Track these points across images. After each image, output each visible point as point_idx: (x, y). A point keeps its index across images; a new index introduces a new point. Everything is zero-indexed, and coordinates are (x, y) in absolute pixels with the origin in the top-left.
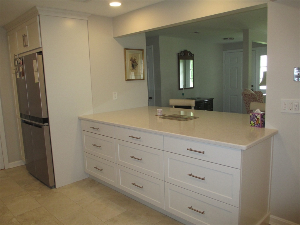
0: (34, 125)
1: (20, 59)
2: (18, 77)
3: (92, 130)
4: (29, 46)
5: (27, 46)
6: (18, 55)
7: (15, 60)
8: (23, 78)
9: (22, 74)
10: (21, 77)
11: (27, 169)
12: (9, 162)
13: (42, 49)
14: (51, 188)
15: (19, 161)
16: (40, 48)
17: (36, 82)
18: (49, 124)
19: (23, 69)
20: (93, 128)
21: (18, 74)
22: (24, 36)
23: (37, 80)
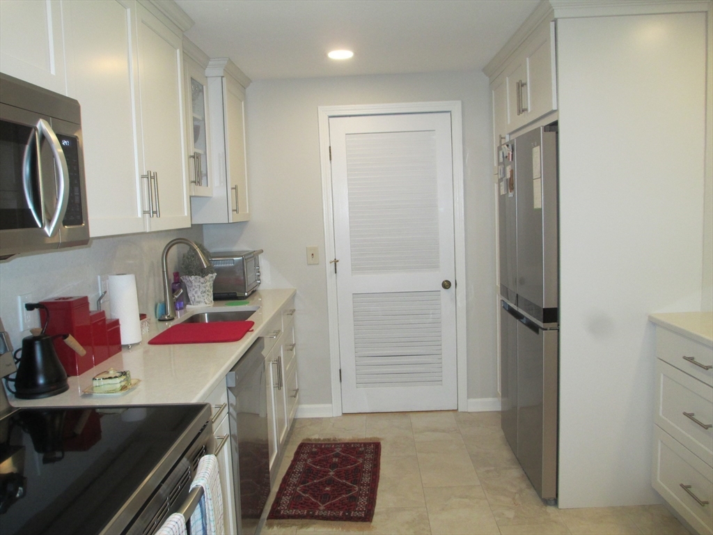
0: (524, 321)
1: (508, 146)
2: (503, 192)
3: (687, 366)
4: (529, 110)
5: (526, 110)
6: (507, 137)
7: (499, 148)
8: (511, 195)
9: (511, 185)
10: (508, 192)
11: (503, 428)
12: (468, 397)
13: (558, 116)
14: (546, 502)
15: (490, 399)
16: (553, 112)
17: (535, 207)
18: (559, 325)
19: (512, 172)
20: (691, 360)
21: (502, 184)
22: (521, 85)
23: (538, 202)
